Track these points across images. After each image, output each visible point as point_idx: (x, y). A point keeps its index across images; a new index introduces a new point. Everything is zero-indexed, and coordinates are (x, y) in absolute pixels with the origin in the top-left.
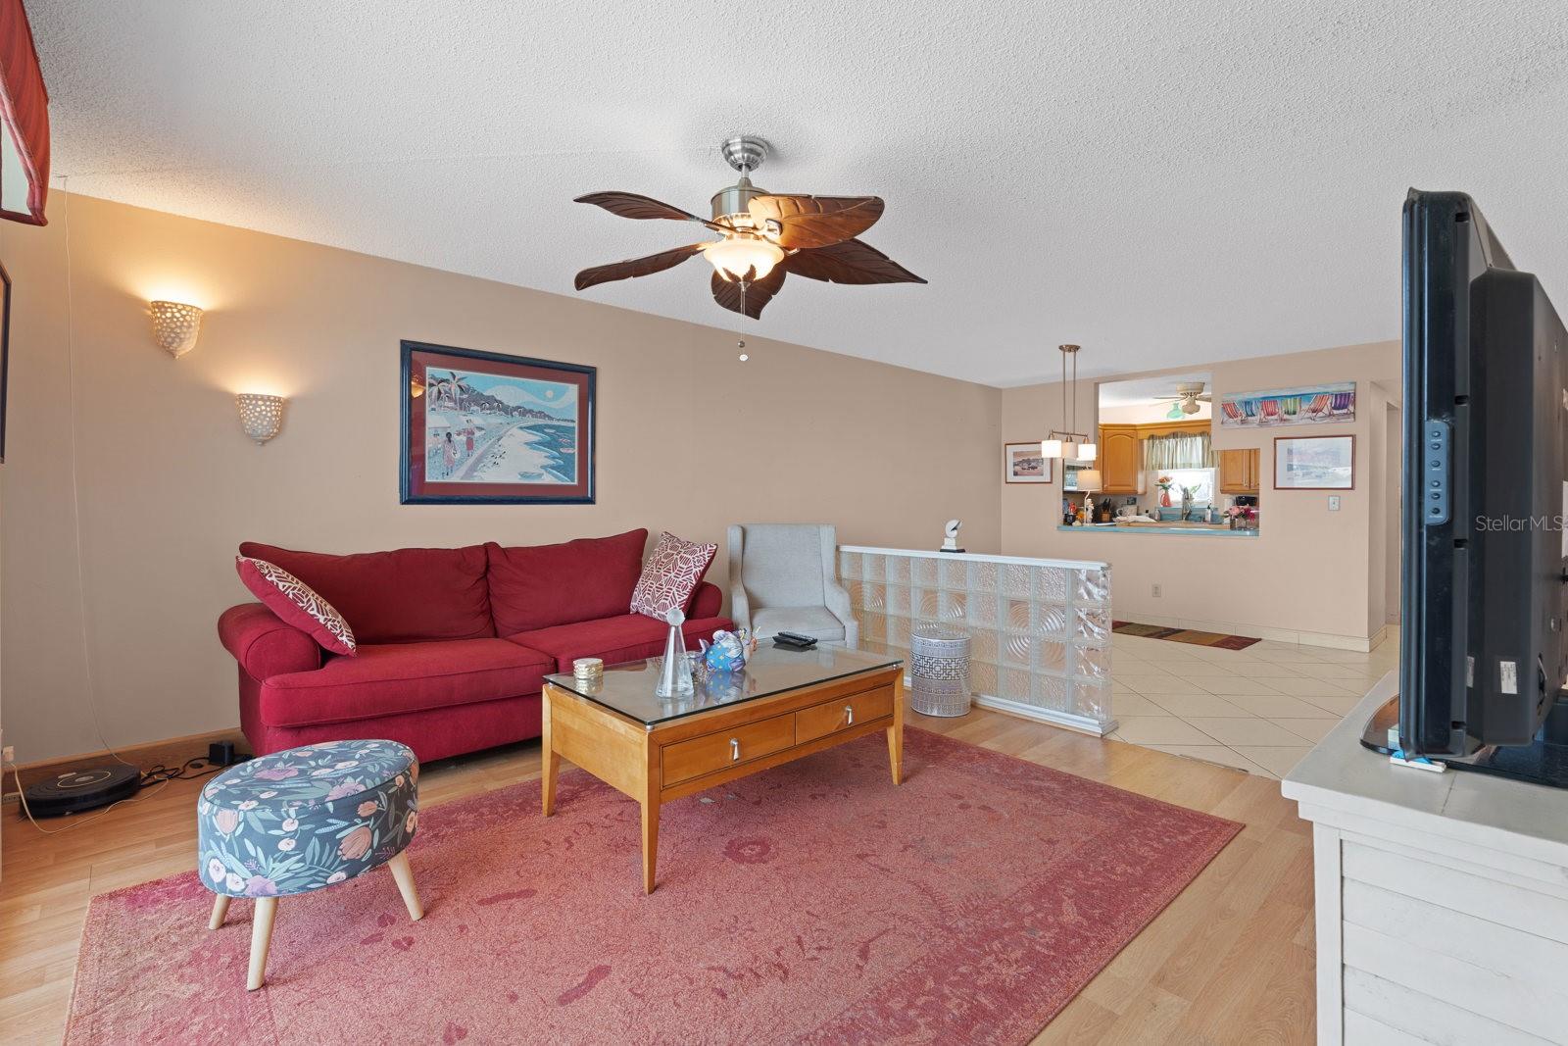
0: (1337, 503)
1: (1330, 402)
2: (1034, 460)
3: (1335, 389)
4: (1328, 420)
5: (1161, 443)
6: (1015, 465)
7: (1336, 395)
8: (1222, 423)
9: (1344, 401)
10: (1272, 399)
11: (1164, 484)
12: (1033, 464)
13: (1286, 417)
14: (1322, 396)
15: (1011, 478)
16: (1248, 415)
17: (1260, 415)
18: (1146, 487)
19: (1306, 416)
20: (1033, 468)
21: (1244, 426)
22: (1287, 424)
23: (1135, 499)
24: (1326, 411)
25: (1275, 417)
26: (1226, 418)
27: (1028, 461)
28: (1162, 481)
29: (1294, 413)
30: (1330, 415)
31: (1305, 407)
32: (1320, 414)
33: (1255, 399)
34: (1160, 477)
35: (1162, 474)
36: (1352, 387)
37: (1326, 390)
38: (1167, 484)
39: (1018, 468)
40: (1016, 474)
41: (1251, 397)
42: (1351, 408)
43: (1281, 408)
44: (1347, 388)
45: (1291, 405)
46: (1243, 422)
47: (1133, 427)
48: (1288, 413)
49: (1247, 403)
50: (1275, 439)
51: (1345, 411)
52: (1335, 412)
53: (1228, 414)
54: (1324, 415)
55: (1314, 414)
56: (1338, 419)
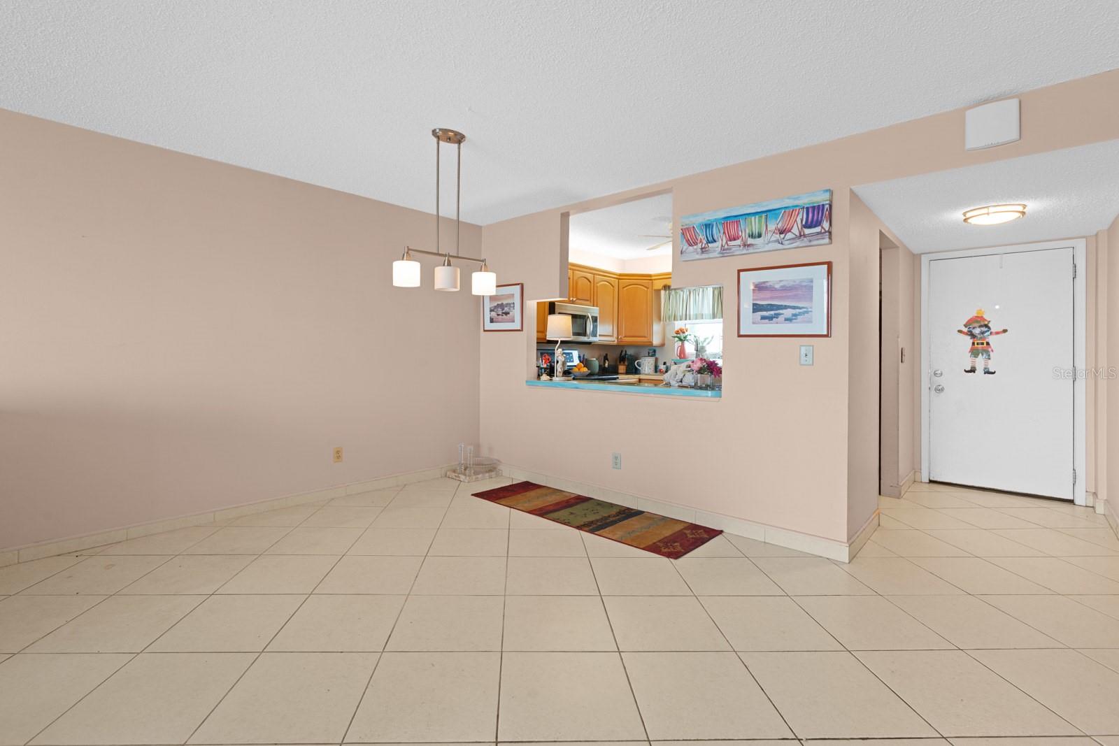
0: (810, 355)
1: (801, 218)
2: (508, 305)
3: (806, 200)
4: (798, 243)
5: (676, 293)
6: (491, 311)
7: (807, 208)
8: (682, 253)
9: (818, 216)
10: (736, 219)
11: (681, 336)
12: (506, 309)
13: (750, 241)
14: (790, 211)
15: (489, 326)
16: (708, 242)
17: (722, 240)
18: (664, 339)
19: (773, 239)
20: (507, 313)
21: (704, 256)
22: (751, 250)
23: (655, 351)
24: (795, 231)
25: (738, 242)
26: (686, 246)
27: (502, 306)
28: (677, 332)
29: (760, 236)
30: (801, 236)
31: (772, 227)
32: (789, 236)
33: (716, 220)
34: (677, 328)
35: (679, 325)
36: (827, 196)
37: (796, 203)
38: (682, 336)
39: (494, 314)
40: (492, 321)
41: (712, 218)
42: (826, 225)
43: (745, 229)
44: (822, 198)
45: (755, 224)
46: (703, 250)
47: (648, 277)
48: (752, 236)
49: (708, 226)
50: (739, 271)
51: (818, 229)
52: (807, 231)
53: (688, 241)
54: (794, 236)
55: (782, 236)
56: (810, 241)
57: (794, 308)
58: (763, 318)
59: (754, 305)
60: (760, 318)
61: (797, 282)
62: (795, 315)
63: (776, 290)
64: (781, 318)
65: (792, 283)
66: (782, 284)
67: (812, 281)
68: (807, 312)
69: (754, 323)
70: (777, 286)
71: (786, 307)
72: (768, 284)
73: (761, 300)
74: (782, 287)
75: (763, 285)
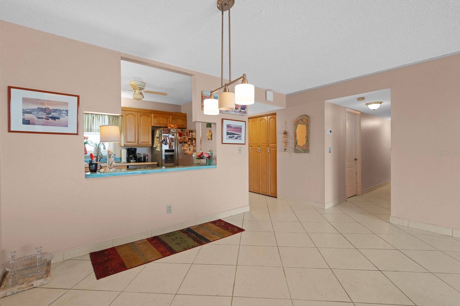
1: (240, 107)
2: (57, 111)
4: (240, 114)
6: (25, 112)
9: (244, 107)
12: (54, 114)
15: (19, 126)
20: (54, 118)
22: (228, 112)
27: (46, 111)
51: (245, 111)
52: (242, 111)
54: (239, 111)
55: (236, 110)
56: (243, 114)
57: (237, 135)
58: (230, 137)
59: (227, 132)
60: (228, 137)
61: (238, 126)
62: (237, 137)
63: (233, 128)
64: (234, 138)
65: (237, 126)
66: (235, 126)
67: (241, 127)
68: (240, 136)
69: (227, 139)
70: (233, 127)
71: (235, 134)
72: (231, 125)
73: (229, 131)
74: (235, 127)
75: (230, 126)
